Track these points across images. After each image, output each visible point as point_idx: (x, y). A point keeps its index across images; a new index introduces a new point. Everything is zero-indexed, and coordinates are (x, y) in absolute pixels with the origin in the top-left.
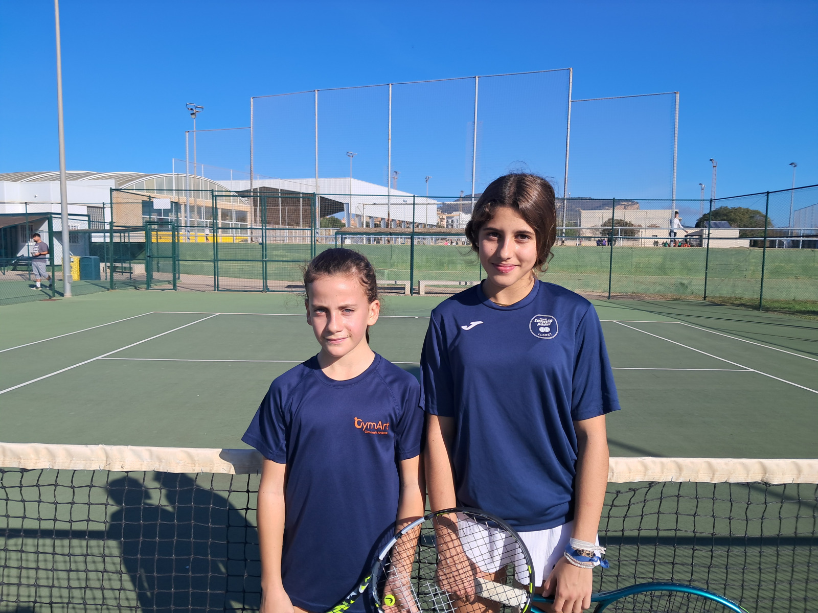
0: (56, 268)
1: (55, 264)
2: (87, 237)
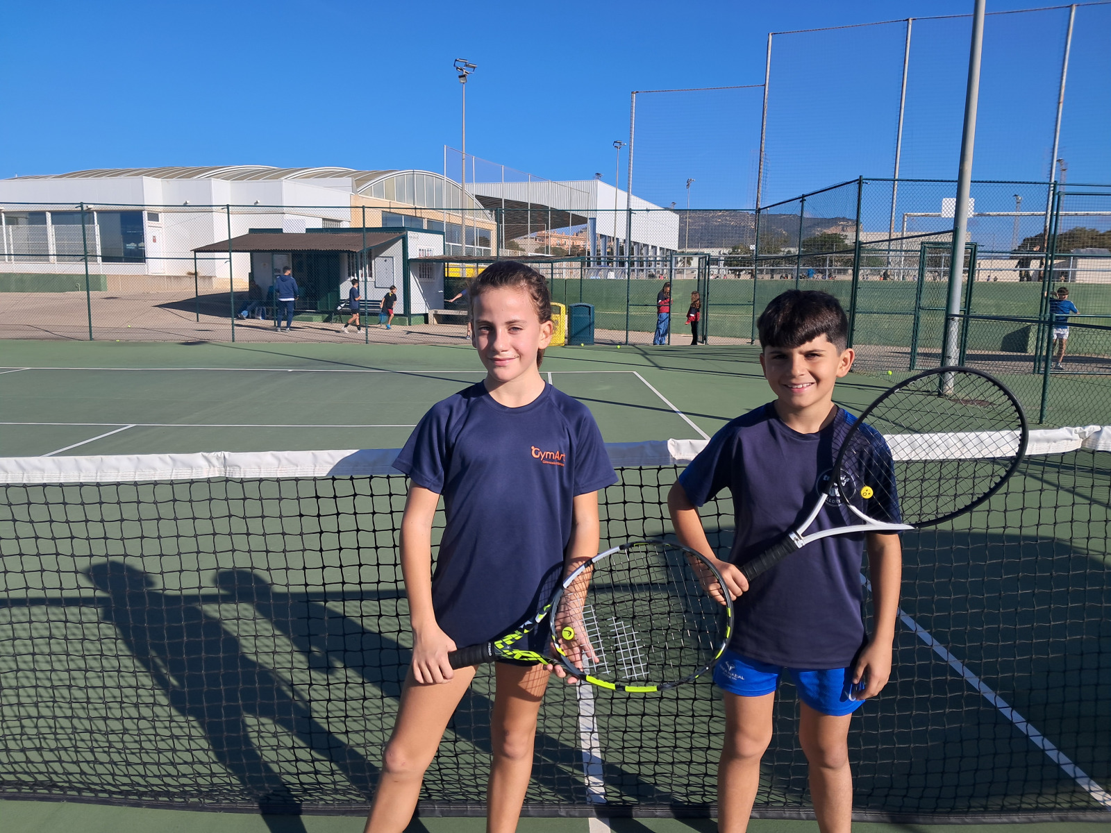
0: (412, 319)
2: (442, 267)
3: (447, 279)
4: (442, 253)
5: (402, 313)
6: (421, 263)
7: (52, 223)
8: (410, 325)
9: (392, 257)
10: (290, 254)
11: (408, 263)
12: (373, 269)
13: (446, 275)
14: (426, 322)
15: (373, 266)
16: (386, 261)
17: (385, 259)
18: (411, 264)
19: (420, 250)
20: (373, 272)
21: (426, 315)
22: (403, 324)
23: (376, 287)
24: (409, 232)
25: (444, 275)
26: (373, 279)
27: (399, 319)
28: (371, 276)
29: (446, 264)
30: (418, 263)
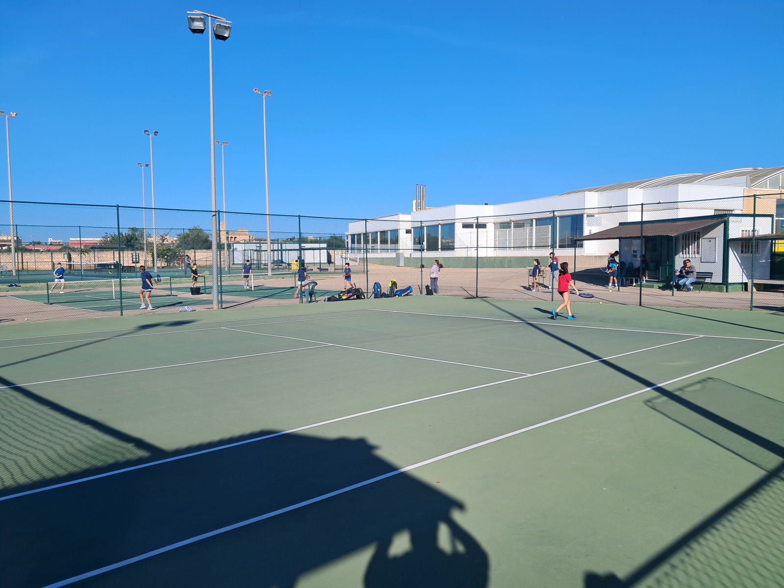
0: (730, 287)
1: (729, 282)
2: (769, 245)
3: (774, 255)
4: (770, 233)
5: (721, 282)
6: (744, 242)
7: (536, 225)
8: (727, 291)
9: (715, 238)
10: (644, 239)
11: (728, 243)
12: (700, 249)
13: (773, 251)
14: (746, 290)
15: (700, 246)
16: (710, 241)
17: (710, 240)
18: (729, 243)
19: (743, 231)
20: (700, 251)
21: (746, 284)
22: (721, 290)
23: (701, 262)
24: (730, 218)
25: (772, 250)
26: (700, 256)
27: (718, 287)
28: (699, 254)
29: (774, 241)
30: (740, 242)
